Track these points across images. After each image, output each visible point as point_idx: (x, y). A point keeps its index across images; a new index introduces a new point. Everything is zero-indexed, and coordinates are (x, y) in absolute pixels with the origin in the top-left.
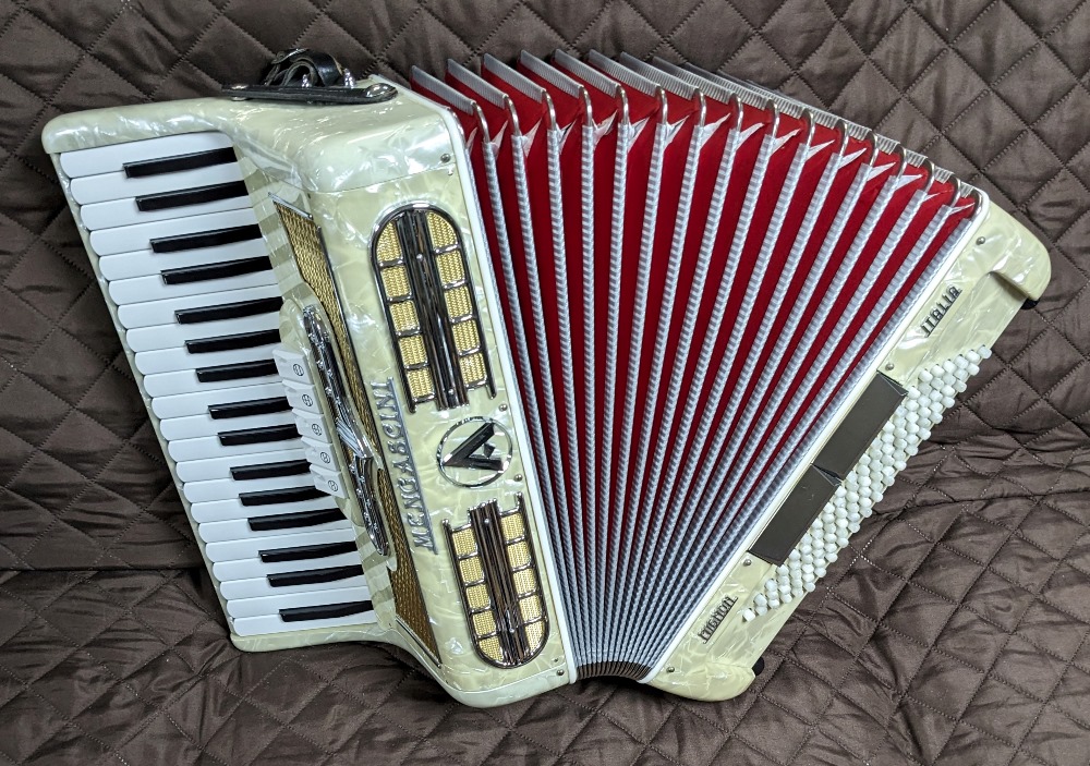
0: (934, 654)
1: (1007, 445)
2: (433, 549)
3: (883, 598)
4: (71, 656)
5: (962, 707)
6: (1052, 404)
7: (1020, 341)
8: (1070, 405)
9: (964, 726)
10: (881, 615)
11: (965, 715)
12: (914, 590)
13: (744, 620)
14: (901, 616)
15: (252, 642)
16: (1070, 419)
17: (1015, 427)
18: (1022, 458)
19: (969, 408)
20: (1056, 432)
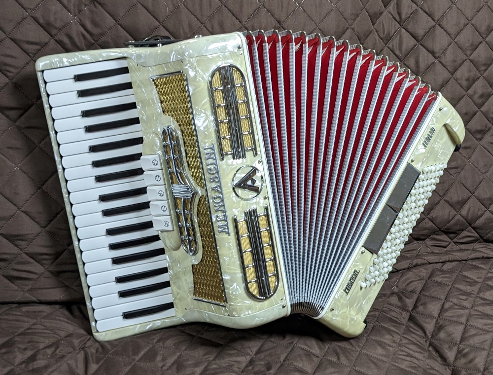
0: (439, 321)
1: (446, 240)
2: (228, 233)
3: (410, 303)
4: (11, 339)
5: (458, 339)
6: (463, 217)
7: (446, 186)
8: (469, 217)
9: (461, 346)
10: (410, 309)
11: (460, 343)
12: (422, 297)
13: (361, 288)
14: (420, 308)
15: (106, 334)
16: (470, 225)
17: (448, 229)
18: (453, 247)
19: (429, 219)
20: (465, 233)
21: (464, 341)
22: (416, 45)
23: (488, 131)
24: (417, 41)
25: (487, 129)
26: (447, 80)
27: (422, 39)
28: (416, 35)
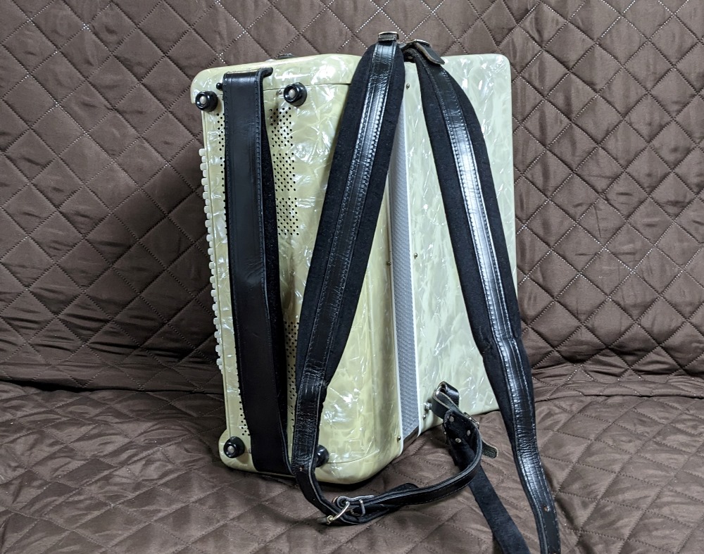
0: (577, 467)
5: (601, 493)
6: (644, 329)
8: (656, 330)
9: (603, 503)
16: (659, 344)
17: (620, 346)
18: (630, 377)
19: (587, 327)
20: (652, 356)
21: (608, 497)
22: (566, 74)
23: (689, 203)
24: (568, 68)
25: (687, 201)
26: (616, 124)
27: (574, 65)
28: (565, 60)
